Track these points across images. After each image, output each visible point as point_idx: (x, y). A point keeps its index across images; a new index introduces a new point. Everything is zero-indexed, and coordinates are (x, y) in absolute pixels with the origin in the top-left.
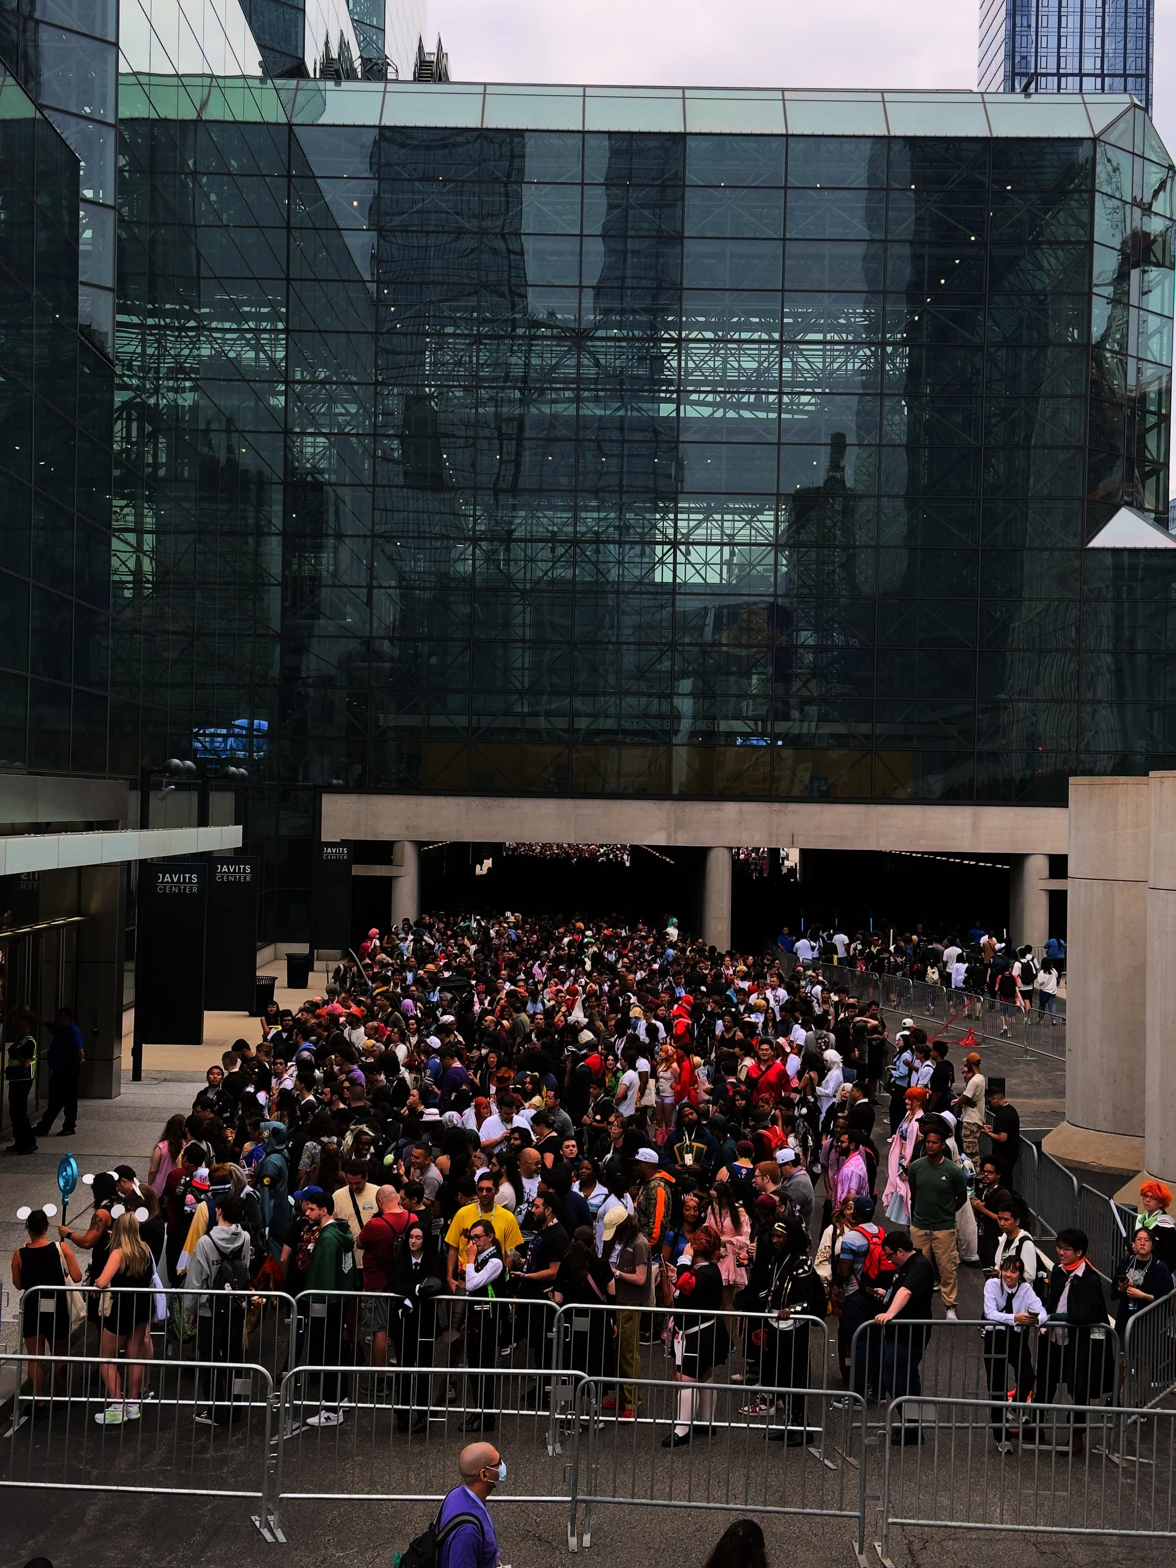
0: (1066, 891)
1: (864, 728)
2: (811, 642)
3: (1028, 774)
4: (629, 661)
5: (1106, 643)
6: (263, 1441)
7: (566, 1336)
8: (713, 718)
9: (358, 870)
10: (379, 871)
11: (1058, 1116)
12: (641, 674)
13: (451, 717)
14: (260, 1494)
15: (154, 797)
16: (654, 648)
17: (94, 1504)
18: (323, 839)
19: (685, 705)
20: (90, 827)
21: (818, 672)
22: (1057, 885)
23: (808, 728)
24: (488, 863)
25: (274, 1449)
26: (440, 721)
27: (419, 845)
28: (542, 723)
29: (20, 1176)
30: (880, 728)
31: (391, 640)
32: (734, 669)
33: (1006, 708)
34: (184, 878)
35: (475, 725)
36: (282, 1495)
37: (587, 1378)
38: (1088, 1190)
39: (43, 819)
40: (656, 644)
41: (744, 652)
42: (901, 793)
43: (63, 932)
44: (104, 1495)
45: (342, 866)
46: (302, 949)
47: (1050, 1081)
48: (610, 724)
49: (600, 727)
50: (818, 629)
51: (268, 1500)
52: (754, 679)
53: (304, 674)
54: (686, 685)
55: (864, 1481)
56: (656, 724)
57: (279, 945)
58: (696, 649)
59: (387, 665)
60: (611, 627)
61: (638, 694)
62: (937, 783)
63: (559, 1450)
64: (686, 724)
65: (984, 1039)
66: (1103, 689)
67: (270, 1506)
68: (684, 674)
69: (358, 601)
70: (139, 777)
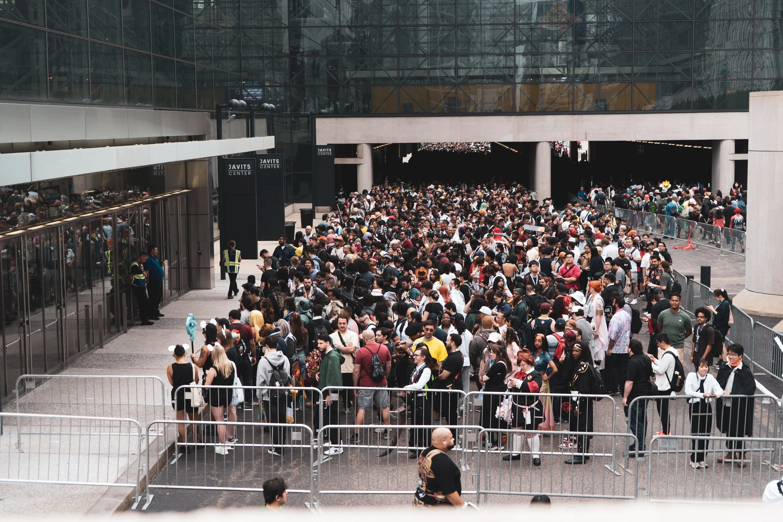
0: (747, 161)
1: (627, 70)
2: (594, 20)
3: (722, 93)
4: (487, 35)
5: (769, 15)
6: (309, 465)
7: (470, 409)
8: (538, 67)
9: (338, 161)
10: (350, 161)
11: (741, 286)
12: (495, 43)
13: (387, 71)
14: (309, 491)
15: (224, 122)
16: (502, 27)
17: (221, 497)
18: (318, 144)
19: (521, 60)
20: (190, 138)
21: (598, 39)
22: (741, 157)
23: (592, 71)
24: (409, 156)
25: (316, 468)
26: (380, 74)
27: (372, 146)
28: (438, 73)
29: (166, 331)
30: (637, 69)
31: (350, 27)
32: (549, 38)
33: (710, 55)
34: (243, 167)
35: (401, 75)
36: (321, 492)
37: (483, 429)
38: (759, 325)
39: (165, 135)
40: (503, 24)
41: (554, 28)
42: (649, 107)
43: (179, 198)
44: (226, 492)
45: (329, 159)
46: (308, 206)
47: (735, 268)
48: (477, 72)
49: (472, 74)
50: (597, 13)
51: (314, 494)
52: (560, 44)
53: (301, 50)
54: (520, 49)
55: (637, 481)
56: (506, 72)
57: (295, 204)
58: (526, 27)
59: (350, 43)
60: (477, 16)
61: (493, 54)
62: (669, 100)
63: (468, 468)
64: (521, 71)
65: (697, 246)
66: (767, 42)
67: (315, 498)
68: (521, 43)
69: (331, 6)
70: (215, 111)
